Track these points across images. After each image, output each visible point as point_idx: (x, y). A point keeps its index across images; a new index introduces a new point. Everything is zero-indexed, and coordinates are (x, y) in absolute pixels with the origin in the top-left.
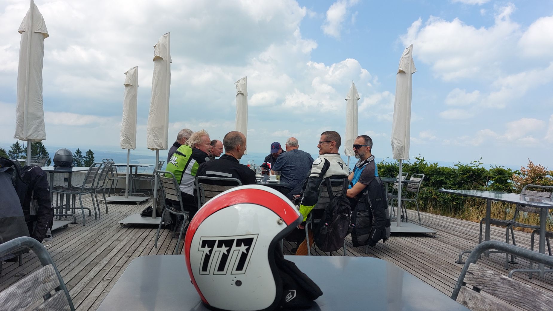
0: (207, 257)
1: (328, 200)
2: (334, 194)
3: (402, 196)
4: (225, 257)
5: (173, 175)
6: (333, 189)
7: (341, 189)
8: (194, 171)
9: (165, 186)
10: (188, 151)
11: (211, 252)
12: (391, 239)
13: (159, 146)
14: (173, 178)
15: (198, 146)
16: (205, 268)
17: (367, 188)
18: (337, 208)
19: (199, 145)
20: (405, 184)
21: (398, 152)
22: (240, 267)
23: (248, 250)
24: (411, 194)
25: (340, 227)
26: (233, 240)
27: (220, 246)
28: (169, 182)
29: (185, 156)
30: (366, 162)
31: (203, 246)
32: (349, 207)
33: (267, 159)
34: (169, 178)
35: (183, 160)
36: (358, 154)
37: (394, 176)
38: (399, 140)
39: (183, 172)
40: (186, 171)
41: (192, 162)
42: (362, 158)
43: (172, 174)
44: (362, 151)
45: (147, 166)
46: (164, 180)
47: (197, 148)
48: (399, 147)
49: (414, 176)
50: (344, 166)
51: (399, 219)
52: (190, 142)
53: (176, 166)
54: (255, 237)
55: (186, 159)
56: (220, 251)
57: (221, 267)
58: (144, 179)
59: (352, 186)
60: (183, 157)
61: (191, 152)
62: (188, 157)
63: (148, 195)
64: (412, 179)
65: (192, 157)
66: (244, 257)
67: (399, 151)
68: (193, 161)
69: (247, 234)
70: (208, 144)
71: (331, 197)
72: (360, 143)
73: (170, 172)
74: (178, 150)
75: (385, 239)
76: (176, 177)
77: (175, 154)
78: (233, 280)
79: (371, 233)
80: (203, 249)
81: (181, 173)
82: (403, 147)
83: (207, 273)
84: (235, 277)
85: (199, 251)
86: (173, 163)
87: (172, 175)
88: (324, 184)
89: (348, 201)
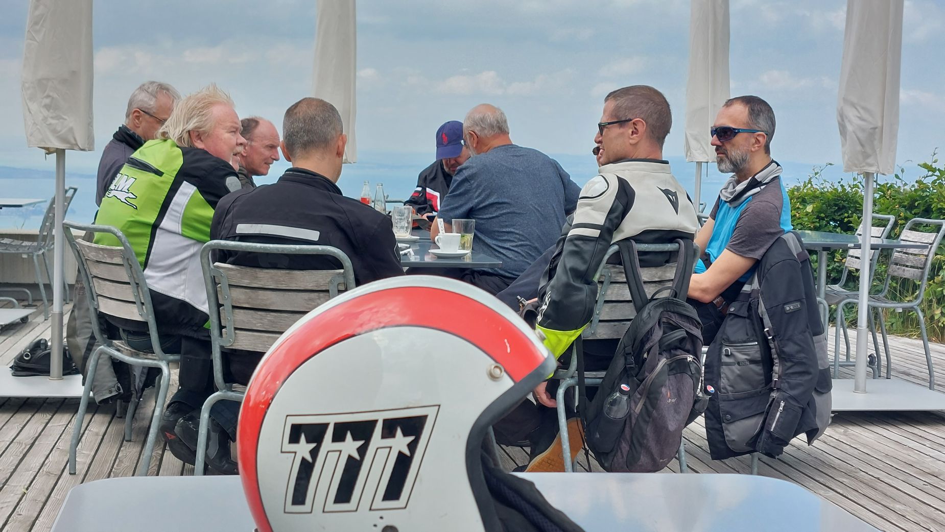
0: (306, 469)
1: (629, 312)
2: (649, 291)
3: (874, 292)
4: (352, 468)
5: (124, 239)
6: (646, 274)
7: (670, 273)
9: (94, 274)
10: (170, 159)
11: (314, 453)
12: (832, 434)
13: (64, 140)
14: (122, 248)
15: (199, 137)
16: (299, 497)
17: (756, 266)
18: (658, 334)
19: (204, 132)
20: (884, 254)
21: (859, 148)
22: (394, 490)
23: (412, 446)
24: (906, 287)
25: (667, 396)
26: (375, 422)
27: (339, 437)
28: (108, 261)
29: (159, 173)
30: (754, 184)
31: (294, 439)
32: (697, 332)
33: (426, 179)
34: (108, 247)
35: (154, 186)
36: (727, 157)
37: (848, 228)
38: (863, 108)
39: (155, 227)
40: (166, 223)
41: (184, 194)
42: (739, 170)
43: (120, 234)
44: (739, 147)
45: (20, 206)
46: (92, 256)
47: (199, 145)
48: (863, 130)
49: (915, 228)
50: (682, 200)
51: (862, 368)
52: (175, 127)
53: (131, 205)
54: (431, 413)
55: (162, 182)
56: (340, 451)
57: (344, 493)
58: (12, 251)
59: (708, 262)
60: (152, 176)
61: (180, 162)
62: (169, 178)
63: (26, 303)
64: (908, 236)
65: (183, 175)
66: (403, 464)
67: (862, 145)
68: (188, 190)
69: (411, 406)
70: (234, 131)
71: (639, 302)
72: (734, 122)
73: (113, 229)
74: (136, 155)
75: (812, 434)
76: (131, 244)
77: (126, 170)
78: (375, 526)
79: (767, 415)
80: (294, 447)
82: (877, 130)
83: (306, 507)
84: (381, 518)
85: (282, 452)
86: (122, 196)
87: (118, 237)
88: (616, 259)
89: (693, 312)
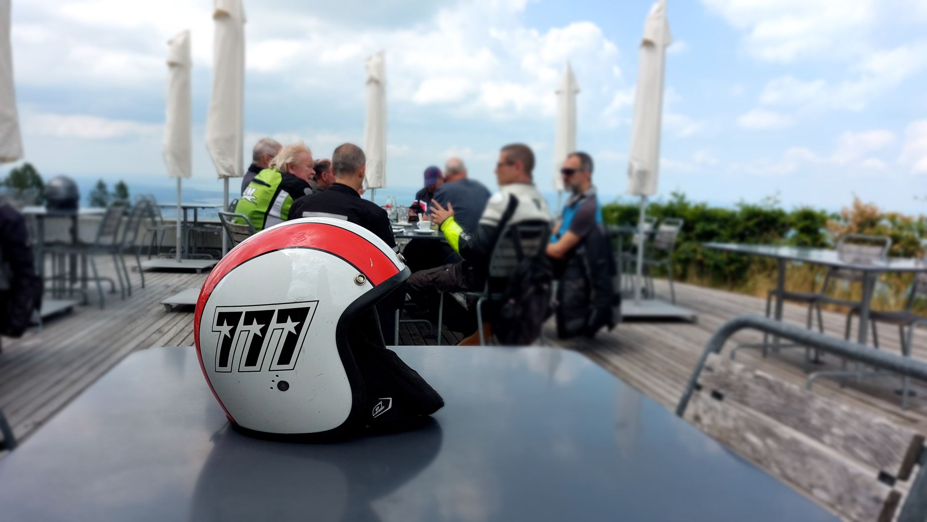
0: (227, 343)
2: (526, 252)
3: (646, 256)
4: (257, 342)
5: (249, 221)
6: (525, 243)
7: (537, 242)
8: (284, 212)
9: (236, 240)
10: (276, 178)
11: (232, 332)
13: (227, 170)
14: (247, 225)
15: (292, 168)
16: (223, 361)
18: (529, 275)
19: (295, 165)
20: (651, 236)
21: (638, 181)
22: (285, 358)
23: (298, 329)
24: (662, 254)
25: (534, 307)
26: (274, 311)
27: (248, 322)
28: (242, 232)
29: (268, 186)
31: (220, 323)
34: (241, 225)
35: (266, 193)
36: (570, 184)
37: (634, 224)
38: (641, 161)
39: (267, 214)
40: (272, 212)
41: (282, 197)
42: (576, 190)
43: (247, 218)
44: (576, 179)
45: (213, 208)
46: (234, 230)
47: (292, 172)
49: (669, 223)
50: (543, 205)
51: (638, 294)
53: (254, 203)
54: (312, 306)
55: (271, 191)
56: (249, 331)
57: (252, 360)
58: (210, 230)
60: (265, 188)
61: (280, 180)
62: (274, 188)
63: (218, 258)
64: (664, 228)
65: (281, 187)
66: (291, 340)
67: (640, 180)
68: (284, 195)
69: (298, 301)
70: (309, 166)
71: (520, 256)
72: (574, 166)
73: (244, 216)
74: (257, 177)
75: (611, 327)
76: (253, 223)
77: (252, 185)
78: (273, 381)
79: (588, 317)
80: (219, 328)
81: (263, 216)
82: (647, 171)
83: (228, 368)
84: (277, 376)
85: (213, 331)
86: (249, 198)
87: (246, 220)
88: (509, 235)
